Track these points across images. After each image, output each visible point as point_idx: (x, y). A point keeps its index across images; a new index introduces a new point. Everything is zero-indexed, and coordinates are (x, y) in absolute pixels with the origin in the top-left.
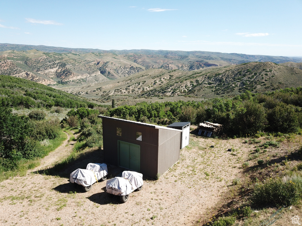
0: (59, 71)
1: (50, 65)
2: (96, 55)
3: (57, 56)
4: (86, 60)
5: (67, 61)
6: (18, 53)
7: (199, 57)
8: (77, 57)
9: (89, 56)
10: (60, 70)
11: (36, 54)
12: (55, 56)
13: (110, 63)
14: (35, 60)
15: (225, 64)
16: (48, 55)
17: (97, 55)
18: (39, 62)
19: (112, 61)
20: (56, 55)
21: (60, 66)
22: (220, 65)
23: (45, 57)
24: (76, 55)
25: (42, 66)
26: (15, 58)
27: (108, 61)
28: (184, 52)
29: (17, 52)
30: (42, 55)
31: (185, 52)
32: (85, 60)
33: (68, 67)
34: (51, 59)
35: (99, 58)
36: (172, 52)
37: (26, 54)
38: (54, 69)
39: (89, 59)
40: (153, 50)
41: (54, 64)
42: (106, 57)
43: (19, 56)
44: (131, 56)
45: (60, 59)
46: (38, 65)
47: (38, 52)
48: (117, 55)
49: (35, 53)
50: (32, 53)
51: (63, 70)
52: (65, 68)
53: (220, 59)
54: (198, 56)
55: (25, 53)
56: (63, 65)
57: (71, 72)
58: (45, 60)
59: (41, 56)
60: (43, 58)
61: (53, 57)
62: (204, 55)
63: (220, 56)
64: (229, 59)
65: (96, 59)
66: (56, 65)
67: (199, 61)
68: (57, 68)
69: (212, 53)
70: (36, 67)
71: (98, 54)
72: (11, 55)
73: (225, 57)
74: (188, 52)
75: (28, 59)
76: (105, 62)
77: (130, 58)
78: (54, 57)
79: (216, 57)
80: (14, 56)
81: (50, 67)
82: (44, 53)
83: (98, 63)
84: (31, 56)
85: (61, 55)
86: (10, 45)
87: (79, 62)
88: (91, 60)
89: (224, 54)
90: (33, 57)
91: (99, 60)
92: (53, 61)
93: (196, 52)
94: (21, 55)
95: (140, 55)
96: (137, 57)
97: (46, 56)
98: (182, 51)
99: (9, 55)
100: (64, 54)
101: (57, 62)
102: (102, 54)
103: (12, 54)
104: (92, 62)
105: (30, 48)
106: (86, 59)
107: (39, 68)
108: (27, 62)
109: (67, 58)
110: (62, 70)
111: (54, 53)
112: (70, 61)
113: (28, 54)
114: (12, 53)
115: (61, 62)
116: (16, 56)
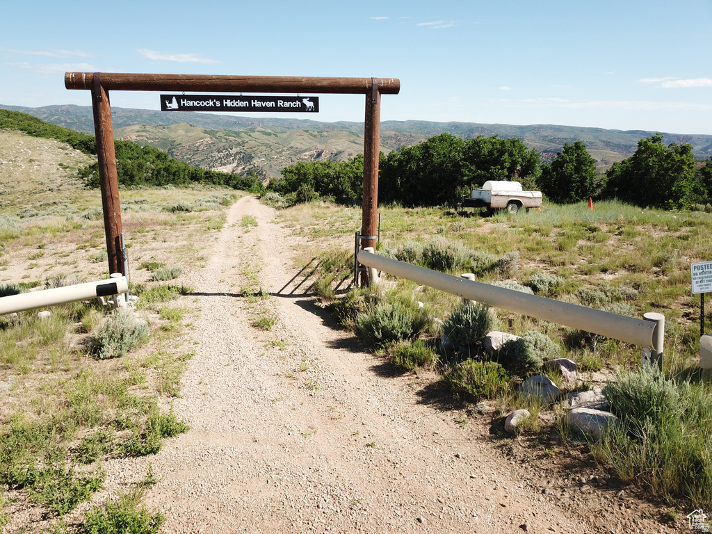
0: (239, 170)
1: (220, 158)
2: (312, 135)
3: (232, 138)
4: (292, 148)
5: (254, 149)
6: (154, 130)
7: (551, 141)
8: (272, 140)
9: (299, 138)
10: (240, 168)
11: (190, 134)
12: (227, 137)
13: (346, 154)
14: (189, 146)
15: (615, 157)
16: (214, 136)
17: (315, 136)
18: (196, 152)
19: (350, 151)
20: (231, 136)
21: (239, 159)
22: (602, 161)
23: (208, 139)
24: (269, 134)
25: (203, 160)
26: (149, 141)
27: (340, 149)
28: (511, 126)
29: (151, 130)
30: (202, 135)
31: (515, 127)
32: (290, 146)
33: (257, 161)
34: (222, 144)
35: (320, 143)
36: (482, 128)
37: (170, 134)
38: (228, 166)
39: (298, 145)
40: (435, 123)
41: (228, 156)
42: (334, 140)
43: (156, 139)
44: (391, 138)
45: (239, 144)
46: (194, 156)
47: (192, 128)
48: (358, 136)
49: (187, 131)
50: (181, 132)
51: (246, 169)
52: (250, 165)
53: (601, 144)
54: (546, 137)
55: (166, 131)
56: (247, 158)
57: (264, 173)
58: (209, 146)
59: (201, 138)
60: (205, 143)
61: (225, 141)
62: (560, 135)
63: (603, 138)
64: (625, 146)
65: (315, 144)
66: (232, 158)
67: (551, 151)
68: (235, 165)
69: (582, 130)
70: (191, 162)
71: (316, 133)
72: (142, 136)
73: (616, 141)
74: (521, 128)
75: (175, 143)
76: (335, 151)
77: (387, 143)
78: (226, 139)
79: (592, 141)
80: (147, 138)
81: (221, 163)
82: (206, 132)
83: (319, 155)
84: (180, 137)
85: (238, 134)
86: (123, 110)
87: (278, 151)
88: (301, 146)
89: (612, 132)
90: (183, 140)
91: (320, 147)
92: (227, 149)
93: (540, 127)
94: (160, 134)
95: (411, 135)
96: (403, 139)
97: (211, 138)
98: (506, 126)
99: (138, 136)
100: (245, 133)
101: (234, 151)
102: (325, 133)
103: (144, 134)
104: (305, 151)
105: (165, 118)
106: (292, 145)
107: (197, 163)
108: (173, 150)
109: (253, 143)
110: (244, 169)
111: (225, 130)
112: (261, 148)
113: (174, 133)
114: (143, 131)
115: (242, 151)
116: (150, 139)
